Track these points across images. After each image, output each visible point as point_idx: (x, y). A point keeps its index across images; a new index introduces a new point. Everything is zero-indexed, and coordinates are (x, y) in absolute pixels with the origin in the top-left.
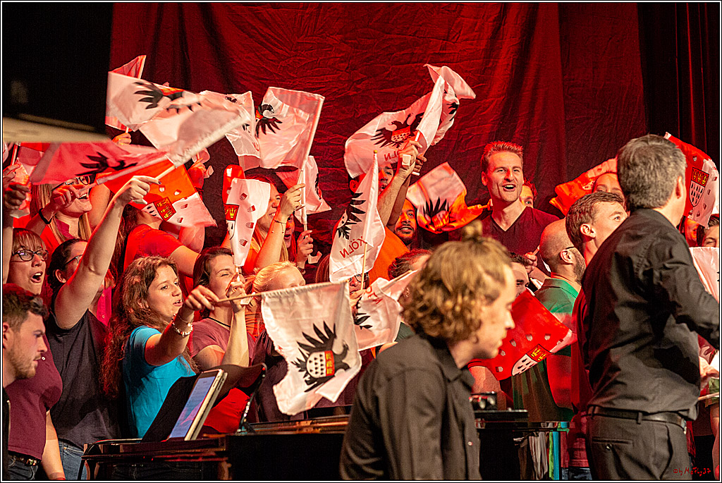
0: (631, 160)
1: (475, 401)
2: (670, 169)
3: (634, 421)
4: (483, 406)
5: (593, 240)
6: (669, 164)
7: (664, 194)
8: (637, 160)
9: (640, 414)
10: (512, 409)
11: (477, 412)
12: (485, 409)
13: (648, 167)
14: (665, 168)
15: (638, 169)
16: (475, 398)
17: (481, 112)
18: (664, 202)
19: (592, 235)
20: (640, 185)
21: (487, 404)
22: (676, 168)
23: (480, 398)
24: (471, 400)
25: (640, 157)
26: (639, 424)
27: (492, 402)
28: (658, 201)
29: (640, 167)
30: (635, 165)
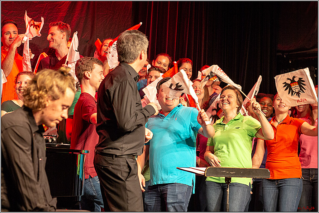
0: (122, 40)
1: (47, 139)
2: (138, 47)
3: (111, 158)
4: (50, 141)
5: (88, 80)
6: (138, 45)
7: (134, 57)
8: (124, 41)
9: (114, 156)
10: (63, 144)
11: (47, 143)
12: (51, 142)
13: (128, 45)
14: (136, 46)
15: (124, 45)
16: (47, 137)
17: (58, 7)
18: (133, 61)
19: (89, 77)
20: (124, 52)
21: (52, 140)
22: (141, 47)
23: (49, 138)
24: (45, 138)
25: (126, 39)
26: (114, 159)
27: (55, 139)
28: (131, 60)
29: (125, 44)
30: (123, 42)
